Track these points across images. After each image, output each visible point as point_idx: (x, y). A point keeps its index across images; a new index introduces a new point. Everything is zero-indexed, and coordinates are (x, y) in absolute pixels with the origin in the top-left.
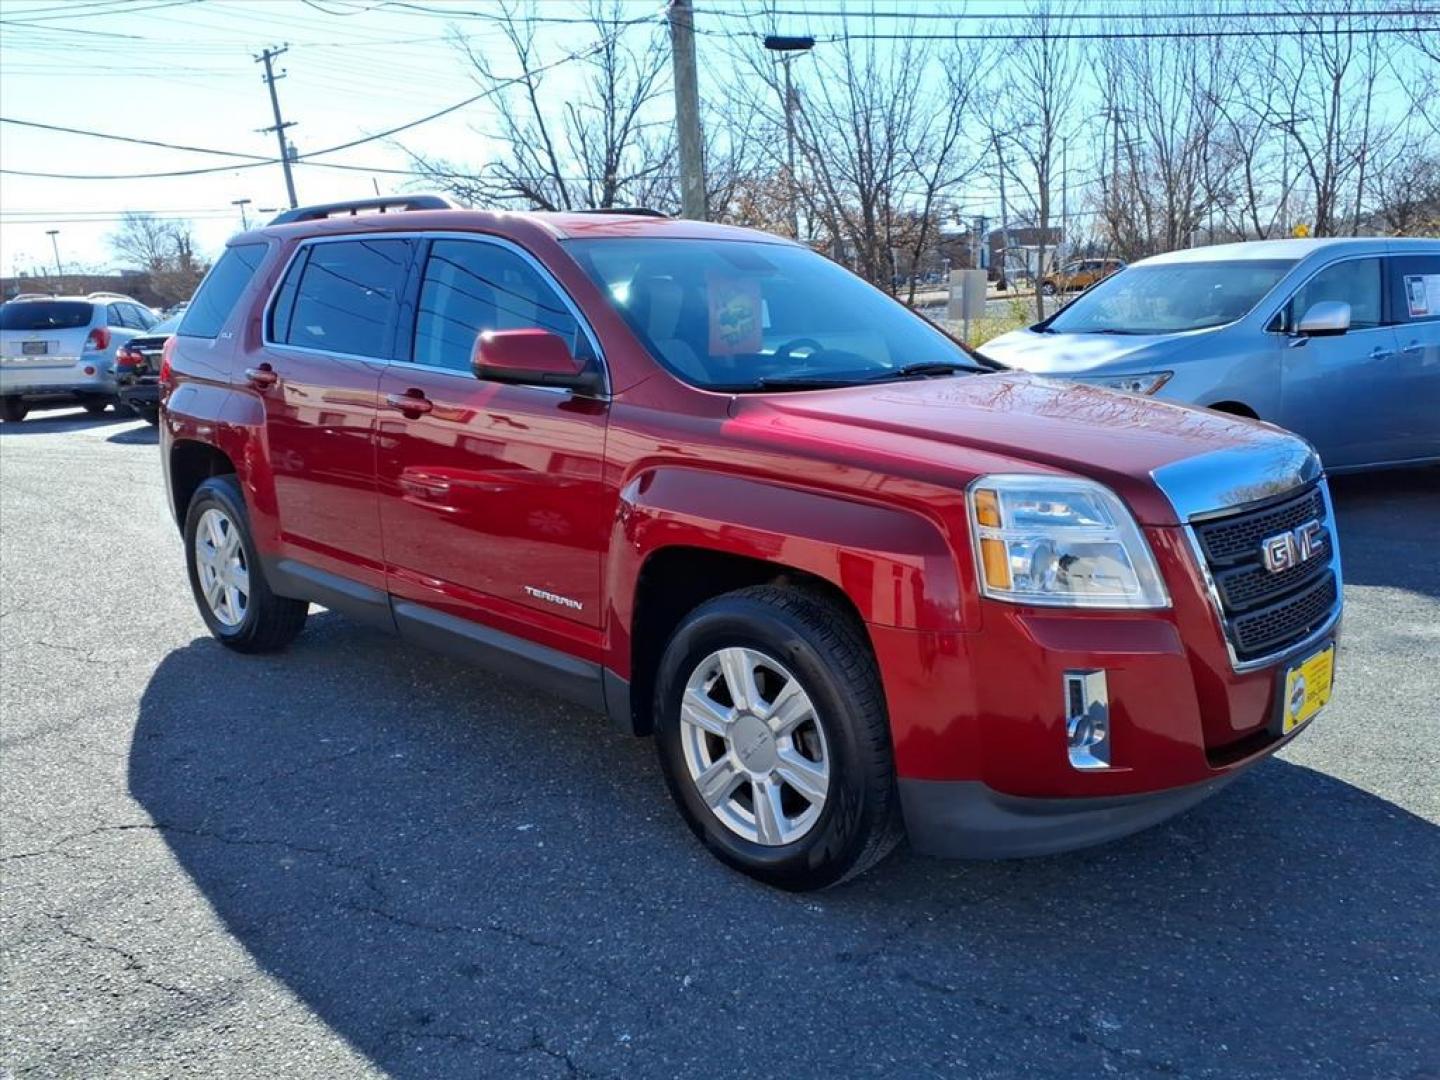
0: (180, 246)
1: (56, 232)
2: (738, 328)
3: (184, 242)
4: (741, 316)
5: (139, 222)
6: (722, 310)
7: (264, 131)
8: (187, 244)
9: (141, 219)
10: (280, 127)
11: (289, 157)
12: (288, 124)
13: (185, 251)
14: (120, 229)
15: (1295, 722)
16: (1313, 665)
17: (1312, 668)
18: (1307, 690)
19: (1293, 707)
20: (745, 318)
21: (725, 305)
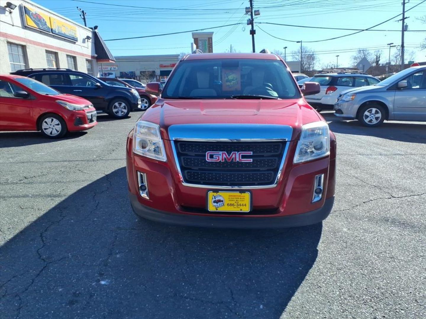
0: (377, 58)
1: (338, 56)
2: (232, 83)
3: (378, 57)
4: (233, 80)
5: (362, 52)
6: (227, 78)
7: (398, 21)
8: (379, 58)
9: (362, 51)
10: (403, 19)
11: (405, 29)
12: (406, 18)
13: (378, 60)
14: (355, 54)
15: (217, 209)
16: (230, 195)
17: (229, 196)
18: (226, 202)
19: (215, 204)
20: (234, 80)
21: (227, 77)
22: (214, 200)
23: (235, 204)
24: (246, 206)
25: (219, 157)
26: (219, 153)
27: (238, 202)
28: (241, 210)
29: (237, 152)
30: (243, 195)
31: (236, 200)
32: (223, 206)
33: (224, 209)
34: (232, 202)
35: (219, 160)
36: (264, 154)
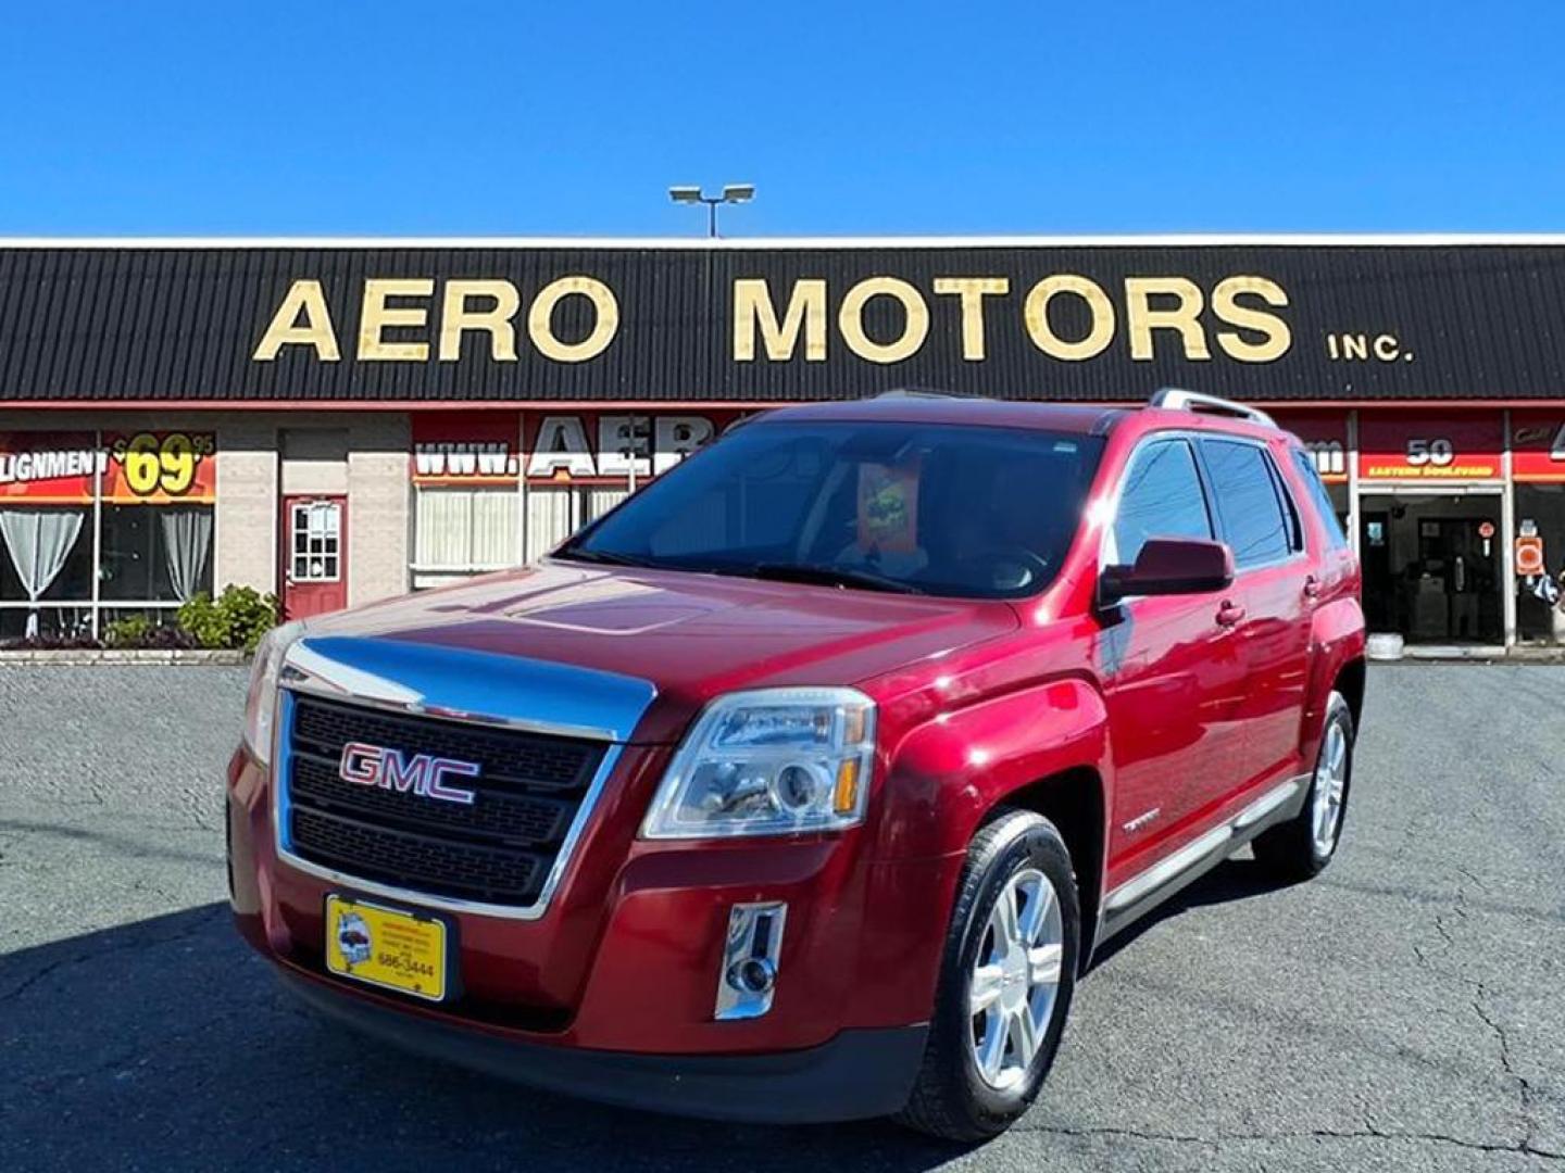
2: (887, 522)
4: (892, 508)
6: (871, 501)
15: (349, 969)
16: (388, 921)
17: (386, 925)
18: (377, 946)
19: (346, 947)
20: (897, 510)
21: (875, 494)
22: (342, 930)
23: (401, 960)
24: (431, 974)
25: (375, 767)
26: (377, 752)
27: (409, 955)
28: (418, 988)
29: (429, 758)
30: (427, 931)
31: (406, 947)
32: (367, 962)
33: (370, 972)
34: (394, 952)
35: (373, 777)
36: (527, 781)
